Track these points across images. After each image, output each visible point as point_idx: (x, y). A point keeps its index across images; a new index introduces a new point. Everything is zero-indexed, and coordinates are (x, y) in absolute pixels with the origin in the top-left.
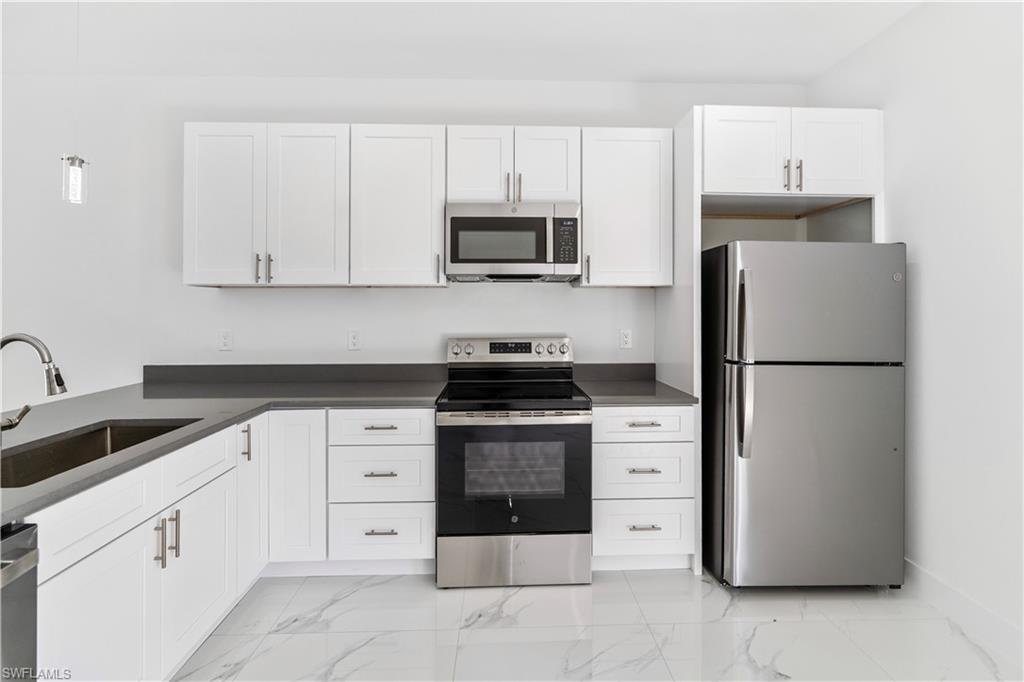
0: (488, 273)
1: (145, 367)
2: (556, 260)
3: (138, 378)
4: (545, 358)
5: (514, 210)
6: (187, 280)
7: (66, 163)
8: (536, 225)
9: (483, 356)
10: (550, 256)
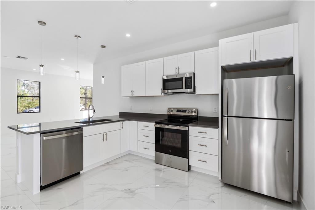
0: (172, 92)
1: (120, 112)
2: (186, 88)
3: (119, 114)
4: (190, 114)
5: (177, 76)
6: (122, 95)
7: (102, 77)
8: (181, 79)
9: (175, 113)
10: (184, 87)
